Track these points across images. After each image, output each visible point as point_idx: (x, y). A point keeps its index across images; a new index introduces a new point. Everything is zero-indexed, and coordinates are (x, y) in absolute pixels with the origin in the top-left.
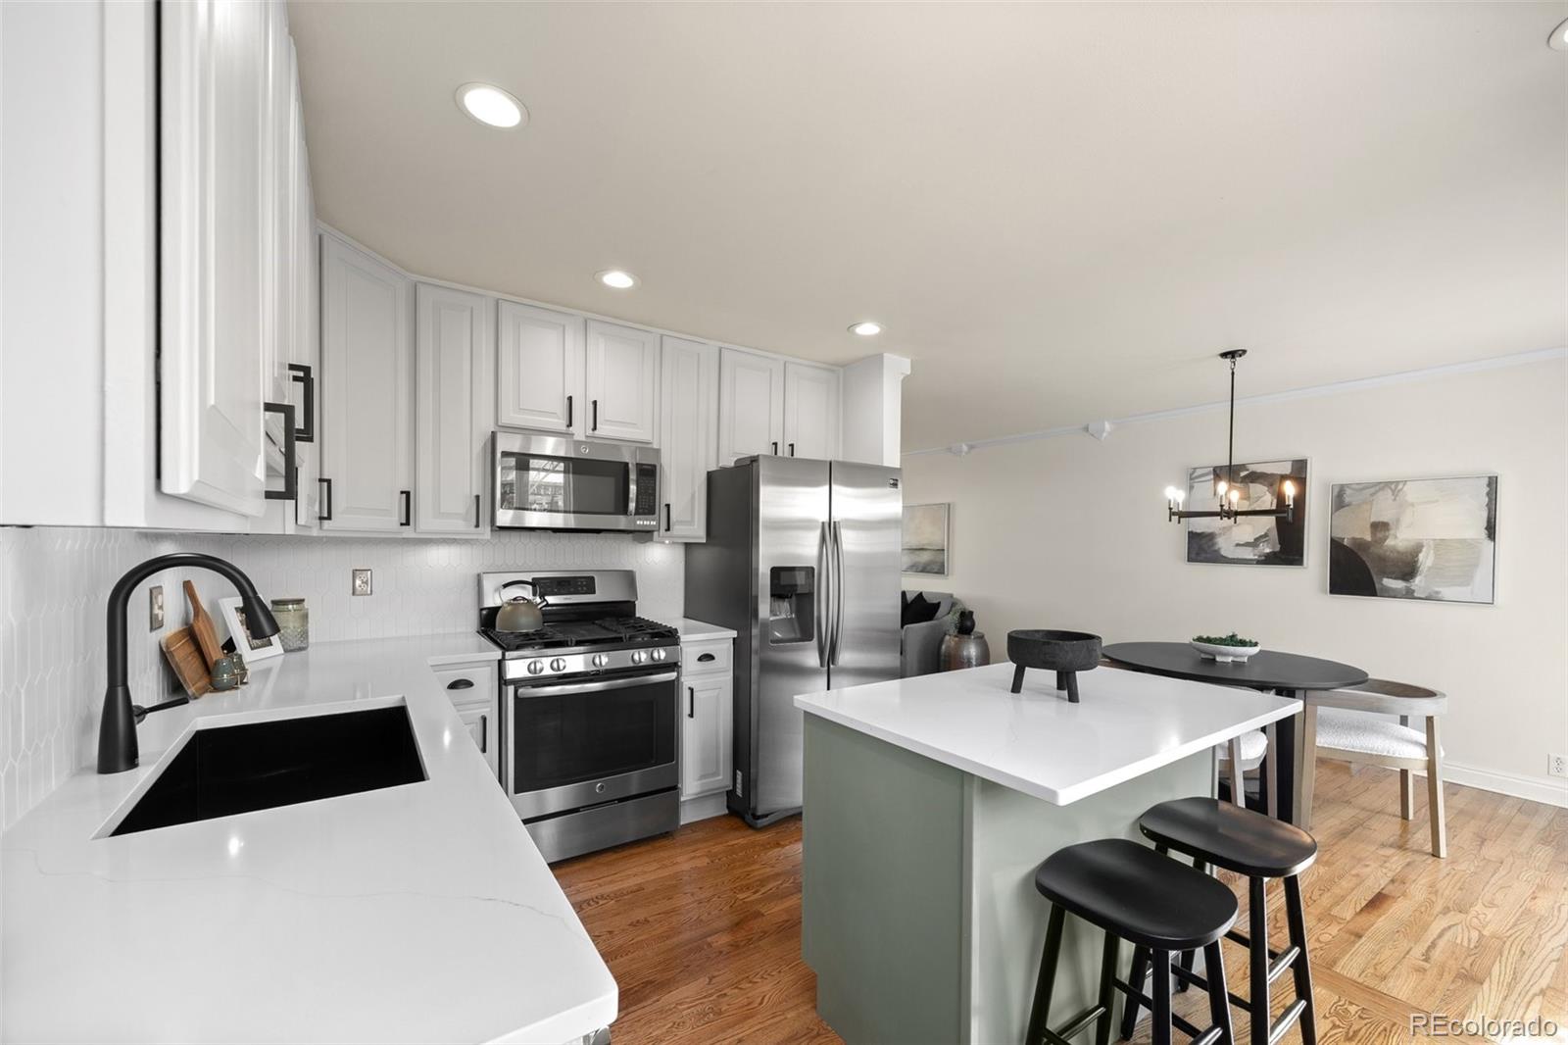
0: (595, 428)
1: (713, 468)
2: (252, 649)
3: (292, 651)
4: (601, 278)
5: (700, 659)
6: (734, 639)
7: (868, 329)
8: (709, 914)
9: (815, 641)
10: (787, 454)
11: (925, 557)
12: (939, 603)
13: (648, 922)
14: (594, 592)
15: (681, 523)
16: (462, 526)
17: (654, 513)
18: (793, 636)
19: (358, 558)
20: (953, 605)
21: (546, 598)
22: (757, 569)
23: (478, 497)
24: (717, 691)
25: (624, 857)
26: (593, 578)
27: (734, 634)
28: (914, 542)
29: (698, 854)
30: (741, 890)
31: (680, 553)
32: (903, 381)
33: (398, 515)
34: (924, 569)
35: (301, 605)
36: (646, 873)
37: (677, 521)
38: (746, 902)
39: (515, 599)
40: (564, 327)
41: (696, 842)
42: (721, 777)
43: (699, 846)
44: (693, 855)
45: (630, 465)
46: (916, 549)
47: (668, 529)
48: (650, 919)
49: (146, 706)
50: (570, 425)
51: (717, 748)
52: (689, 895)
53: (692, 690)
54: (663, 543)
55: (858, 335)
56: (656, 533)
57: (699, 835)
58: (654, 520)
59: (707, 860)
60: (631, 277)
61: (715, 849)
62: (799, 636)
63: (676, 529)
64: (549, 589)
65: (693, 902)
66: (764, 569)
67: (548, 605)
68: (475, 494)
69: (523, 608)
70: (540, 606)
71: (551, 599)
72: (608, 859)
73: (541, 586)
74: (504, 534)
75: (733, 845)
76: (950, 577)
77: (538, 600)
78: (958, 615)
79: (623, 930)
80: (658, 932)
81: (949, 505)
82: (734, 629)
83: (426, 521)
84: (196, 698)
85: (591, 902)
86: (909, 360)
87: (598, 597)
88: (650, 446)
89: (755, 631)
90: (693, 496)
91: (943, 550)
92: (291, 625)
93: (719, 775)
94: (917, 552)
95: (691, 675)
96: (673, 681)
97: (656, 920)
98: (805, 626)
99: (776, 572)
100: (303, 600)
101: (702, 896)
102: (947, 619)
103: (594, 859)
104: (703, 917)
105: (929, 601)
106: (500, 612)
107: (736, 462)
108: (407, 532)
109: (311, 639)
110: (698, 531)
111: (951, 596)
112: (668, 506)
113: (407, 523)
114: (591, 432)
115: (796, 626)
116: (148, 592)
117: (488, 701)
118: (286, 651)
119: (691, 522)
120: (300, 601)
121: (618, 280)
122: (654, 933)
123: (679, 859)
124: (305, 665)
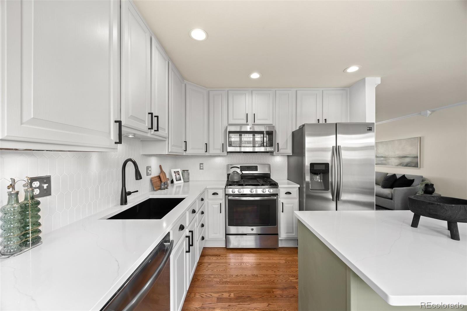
0: (254, 122)
1: (294, 130)
2: (176, 181)
3: (186, 182)
4: (250, 76)
5: (286, 193)
6: (299, 188)
7: (353, 69)
8: (278, 281)
9: (330, 190)
10: (324, 122)
11: (407, 160)
12: (414, 179)
13: (257, 276)
14: (257, 171)
15: (282, 149)
16: (219, 152)
17: (272, 146)
18: (322, 189)
19: (201, 160)
20: (423, 181)
21: (243, 172)
22: (305, 164)
23: (223, 144)
24: (293, 205)
25: (259, 252)
26: (257, 166)
27: (299, 186)
28: (401, 154)
29: (282, 258)
30: (292, 276)
31: (286, 158)
32: (376, 88)
33: (204, 150)
34: (407, 165)
35: (188, 172)
36: (263, 259)
37: (282, 148)
38: (291, 281)
39: (234, 172)
40: (246, 94)
41: (283, 254)
42: (294, 234)
43: (284, 256)
44: (280, 258)
45: (264, 132)
46: (402, 157)
47: (278, 151)
48: (258, 275)
49: (132, 192)
50: (247, 122)
51: (293, 224)
52: (274, 272)
53: (283, 203)
54: (279, 155)
55: (348, 73)
56: (274, 152)
57: (285, 252)
58: (272, 148)
59: (284, 261)
60: (259, 74)
61: (288, 259)
62: (323, 188)
63: (281, 151)
64: (244, 169)
65: (274, 275)
66: (307, 163)
67: (243, 174)
68: (222, 143)
69: (236, 174)
70: (240, 174)
71: (244, 172)
72: (255, 251)
73: (242, 168)
74: (231, 154)
75: (295, 259)
76: (421, 168)
77: (240, 172)
78: (424, 185)
79: (249, 276)
80: (259, 281)
81: (420, 138)
82: (299, 184)
83: (211, 151)
84: (156, 191)
85: (244, 264)
86: (380, 78)
87: (259, 172)
88: (272, 125)
89: (304, 186)
90: (287, 141)
91: (418, 157)
92: (186, 176)
93: (293, 233)
94: (403, 158)
95: (282, 199)
96: (276, 199)
97: (260, 276)
98: (326, 185)
99: (312, 165)
100: (188, 170)
101: (278, 274)
102: (419, 187)
103: (250, 251)
104: (275, 281)
105: (408, 179)
106: (230, 175)
107: (299, 127)
108: (207, 154)
109: (190, 179)
110: (289, 151)
111: (422, 177)
112: (278, 144)
113: (206, 152)
114: (253, 123)
115: (323, 185)
116: (146, 167)
117: (222, 199)
118: (184, 182)
119: (286, 148)
120: (187, 171)
121: (255, 76)
122: (258, 280)
123: (275, 258)
124: (189, 186)
